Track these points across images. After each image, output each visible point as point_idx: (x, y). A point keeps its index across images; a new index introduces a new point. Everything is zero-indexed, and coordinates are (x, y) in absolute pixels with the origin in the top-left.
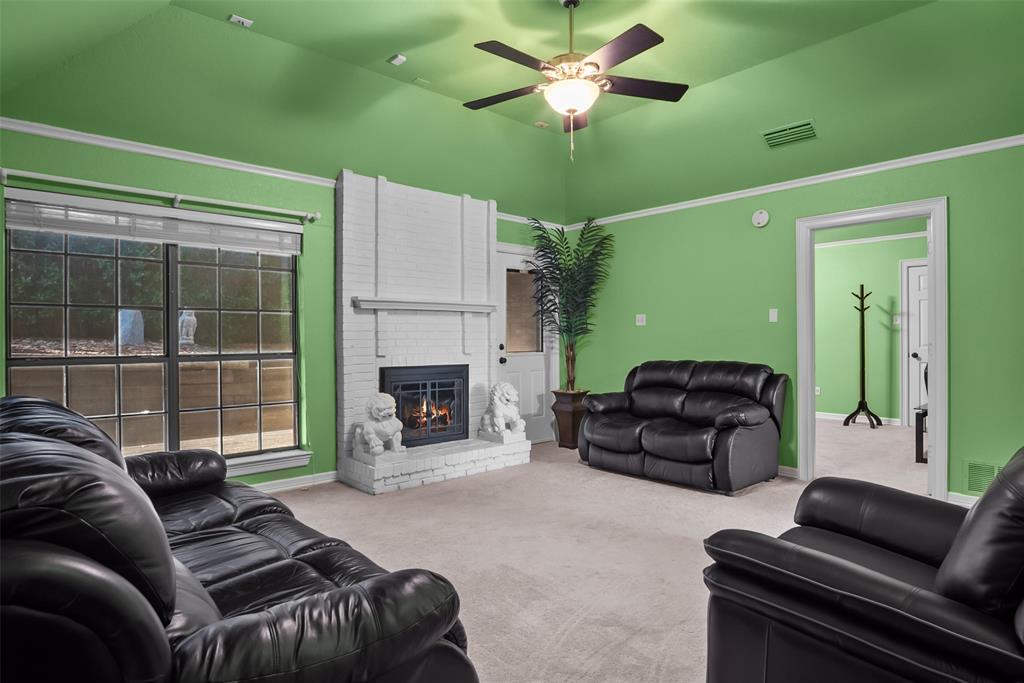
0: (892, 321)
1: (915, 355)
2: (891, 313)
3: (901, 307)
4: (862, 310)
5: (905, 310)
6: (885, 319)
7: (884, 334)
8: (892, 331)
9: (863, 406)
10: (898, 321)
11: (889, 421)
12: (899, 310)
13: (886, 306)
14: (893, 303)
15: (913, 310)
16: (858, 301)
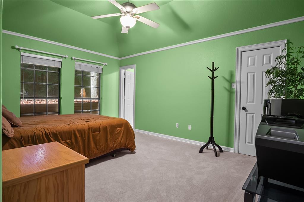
0: (231, 86)
1: (244, 109)
2: (230, 81)
3: (237, 78)
4: (213, 78)
5: (239, 80)
6: (227, 85)
7: (226, 94)
8: (231, 92)
9: (211, 140)
10: (234, 87)
11: (227, 149)
12: (235, 80)
13: (227, 77)
14: (232, 75)
15: (244, 79)
16: (211, 72)
